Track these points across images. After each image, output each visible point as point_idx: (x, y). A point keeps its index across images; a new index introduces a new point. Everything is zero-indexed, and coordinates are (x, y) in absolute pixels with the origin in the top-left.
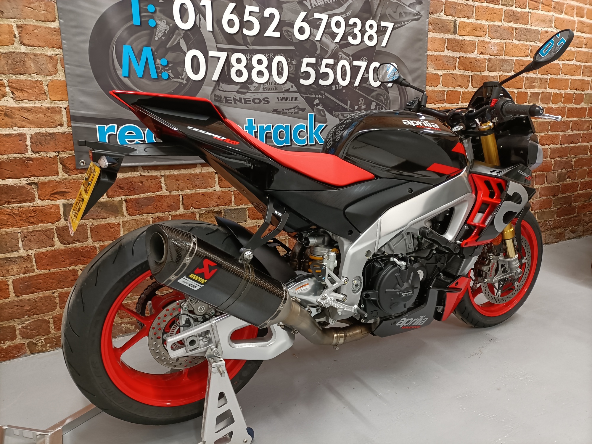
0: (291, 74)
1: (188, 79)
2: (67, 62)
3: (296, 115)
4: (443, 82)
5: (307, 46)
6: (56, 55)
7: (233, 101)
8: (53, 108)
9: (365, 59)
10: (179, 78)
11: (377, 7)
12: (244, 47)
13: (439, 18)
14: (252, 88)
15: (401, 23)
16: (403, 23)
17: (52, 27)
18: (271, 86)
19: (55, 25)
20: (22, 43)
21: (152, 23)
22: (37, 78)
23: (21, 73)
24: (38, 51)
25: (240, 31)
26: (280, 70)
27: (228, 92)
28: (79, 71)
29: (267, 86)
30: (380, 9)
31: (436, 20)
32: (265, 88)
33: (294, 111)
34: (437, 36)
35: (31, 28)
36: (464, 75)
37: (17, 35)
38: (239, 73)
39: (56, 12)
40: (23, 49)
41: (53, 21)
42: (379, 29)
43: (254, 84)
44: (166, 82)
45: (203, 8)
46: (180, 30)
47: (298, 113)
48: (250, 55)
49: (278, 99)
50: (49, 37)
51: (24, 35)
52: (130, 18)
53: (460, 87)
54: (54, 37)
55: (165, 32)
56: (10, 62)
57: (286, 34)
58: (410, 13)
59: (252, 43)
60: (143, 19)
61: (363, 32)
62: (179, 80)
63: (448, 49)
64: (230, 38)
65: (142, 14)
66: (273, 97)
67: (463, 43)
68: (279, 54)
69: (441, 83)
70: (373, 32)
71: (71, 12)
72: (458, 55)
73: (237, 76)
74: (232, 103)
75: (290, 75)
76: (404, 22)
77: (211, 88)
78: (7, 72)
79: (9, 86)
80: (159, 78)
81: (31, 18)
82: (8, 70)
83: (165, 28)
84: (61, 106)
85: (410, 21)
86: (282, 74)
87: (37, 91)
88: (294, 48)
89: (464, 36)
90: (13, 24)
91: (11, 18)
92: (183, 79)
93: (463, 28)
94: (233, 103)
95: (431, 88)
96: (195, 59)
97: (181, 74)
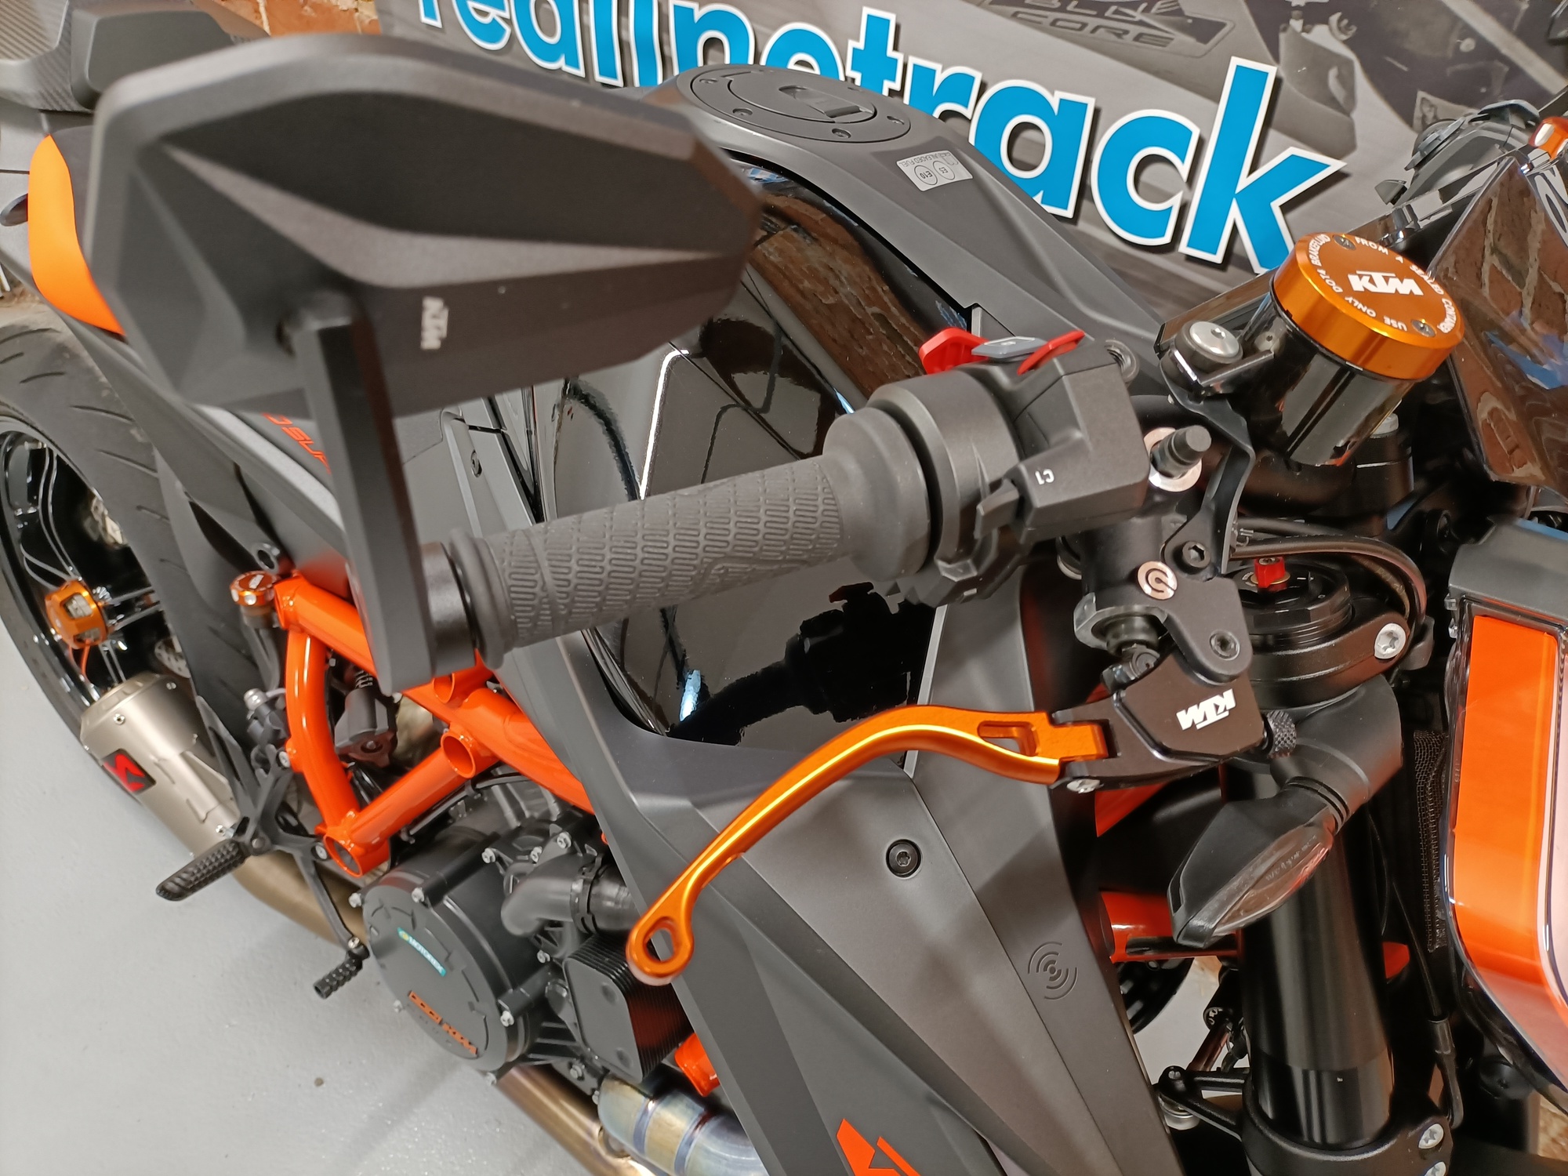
3: (1151, 52)
33: (1141, 23)
47: (1164, 42)
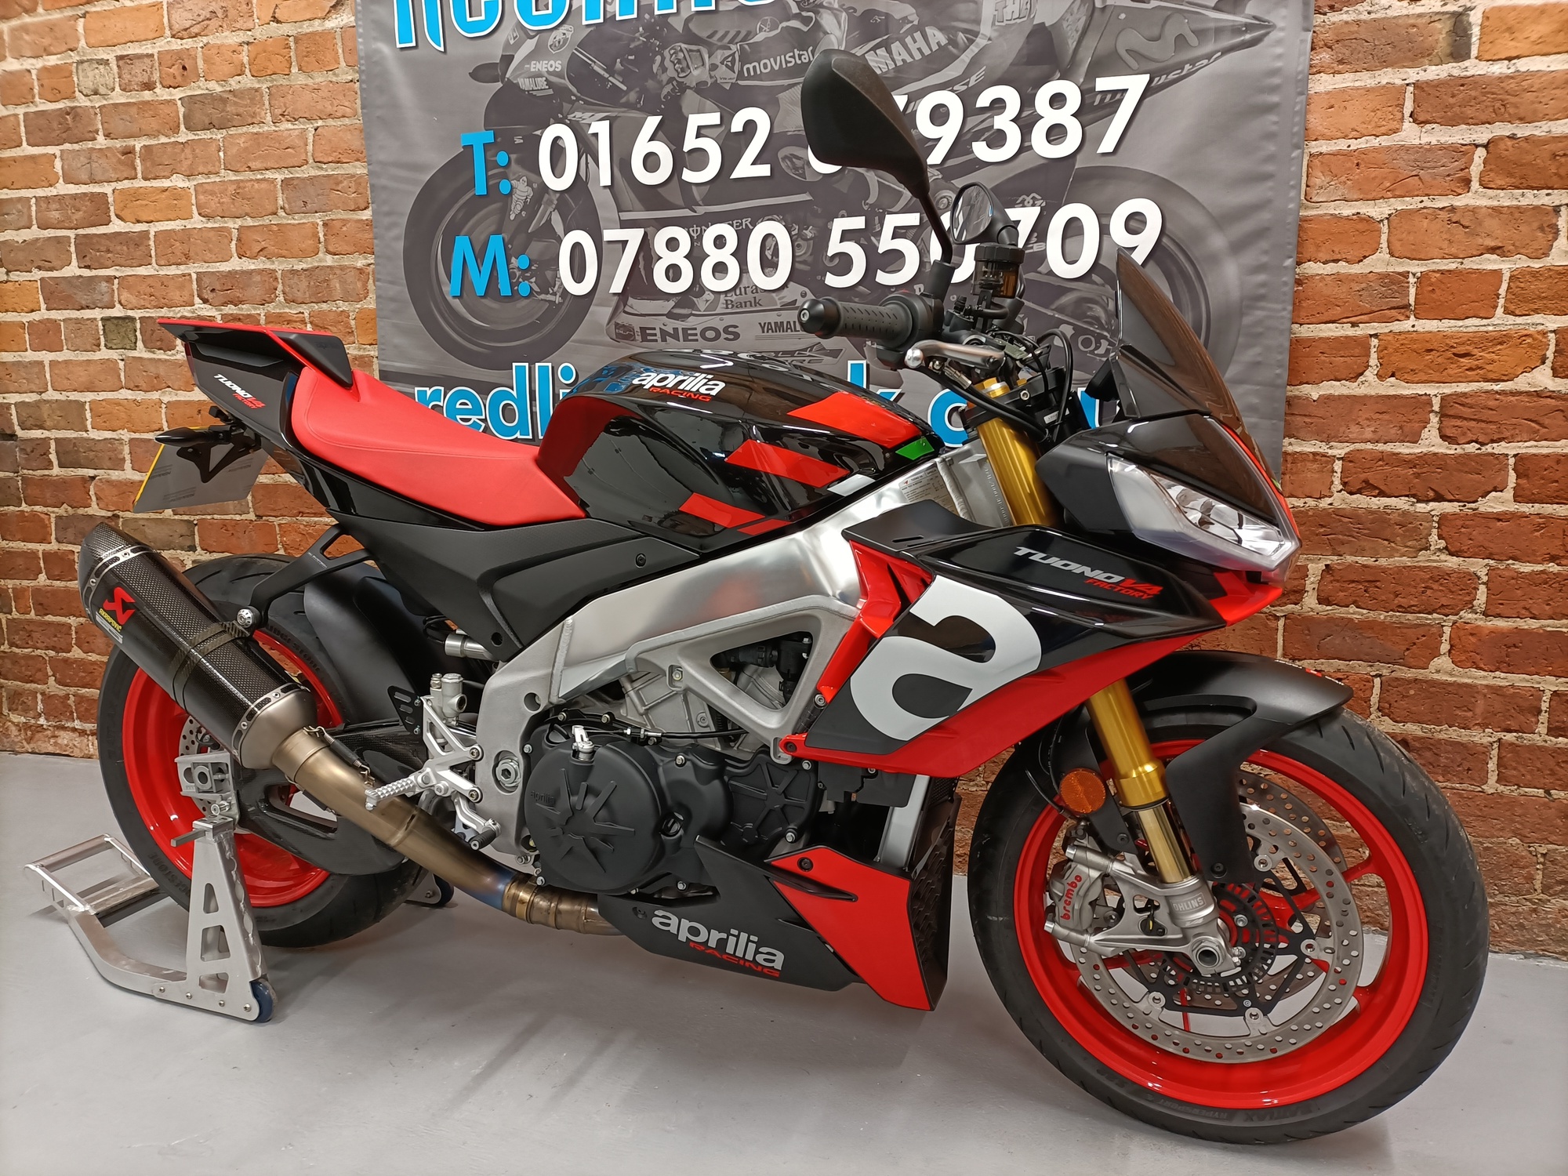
0: (800, 262)
1: (565, 293)
2: (379, 277)
4: (1397, 245)
5: (843, 187)
6: (369, 265)
7: (658, 337)
8: (362, 357)
9: (1033, 198)
10: (547, 293)
11: (1077, 36)
12: (686, 212)
13: (1373, 16)
14: (701, 304)
15: (1183, 69)
16: (1187, 67)
17: (364, 218)
18: (745, 297)
19: (367, 215)
20: (328, 252)
21: (504, 187)
22: (344, 306)
23: (325, 299)
24: (346, 261)
25: (676, 177)
26: (770, 257)
27: (647, 317)
28: (393, 290)
29: (734, 298)
30: (1090, 43)
31: (1356, 28)
32: (729, 302)
33: (810, 356)
34: (1357, 84)
35: (338, 224)
36: (1518, 207)
37: (322, 239)
38: (673, 272)
39: (369, 192)
40: (329, 260)
41: (365, 209)
42: (1087, 102)
43: (708, 296)
44: (527, 301)
45: (593, 139)
46: (551, 193)
48: (699, 229)
49: (763, 328)
50: (359, 235)
51: (329, 237)
52: (471, 183)
53: (1495, 257)
54: (367, 236)
55: (525, 202)
56: (312, 283)
57: (788, 166)
58: (1219, 31)
59: (702, 200)
60: (491, 183)
61: (1026, 122)
62: (549, 297)
63: (1421, 119)
64: (651, 196)
65: (490, 173)
66: (749, 325)
67: (1512, 85)
68: (766, 218)
69: (1384, 245)
70: (1065, 116)
71: (384, 188)
72: (1483, 135)
73: (668, 279)
74: (656, 341)
75: (798, 266)
76: (1193, 62)
77: (610, 310)
78: (308, 300)
79: (311, 323)
80: (515, 296)
81: (339, 208)
82: (310, 297)
83: (526, 194)
84: (372, 353)
85: (1219, 54)
86: (775, 266)
87: (342, 329)
88: (810, 198)
89: (1518, 57)
90: (318, 221)
91: (316, 212)
92: (554, 294)
93: (1510, 30)
94: (659, 340)
95: (1331, 268)
96: (577, 252)
97: (553, 284)
